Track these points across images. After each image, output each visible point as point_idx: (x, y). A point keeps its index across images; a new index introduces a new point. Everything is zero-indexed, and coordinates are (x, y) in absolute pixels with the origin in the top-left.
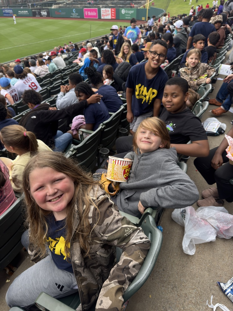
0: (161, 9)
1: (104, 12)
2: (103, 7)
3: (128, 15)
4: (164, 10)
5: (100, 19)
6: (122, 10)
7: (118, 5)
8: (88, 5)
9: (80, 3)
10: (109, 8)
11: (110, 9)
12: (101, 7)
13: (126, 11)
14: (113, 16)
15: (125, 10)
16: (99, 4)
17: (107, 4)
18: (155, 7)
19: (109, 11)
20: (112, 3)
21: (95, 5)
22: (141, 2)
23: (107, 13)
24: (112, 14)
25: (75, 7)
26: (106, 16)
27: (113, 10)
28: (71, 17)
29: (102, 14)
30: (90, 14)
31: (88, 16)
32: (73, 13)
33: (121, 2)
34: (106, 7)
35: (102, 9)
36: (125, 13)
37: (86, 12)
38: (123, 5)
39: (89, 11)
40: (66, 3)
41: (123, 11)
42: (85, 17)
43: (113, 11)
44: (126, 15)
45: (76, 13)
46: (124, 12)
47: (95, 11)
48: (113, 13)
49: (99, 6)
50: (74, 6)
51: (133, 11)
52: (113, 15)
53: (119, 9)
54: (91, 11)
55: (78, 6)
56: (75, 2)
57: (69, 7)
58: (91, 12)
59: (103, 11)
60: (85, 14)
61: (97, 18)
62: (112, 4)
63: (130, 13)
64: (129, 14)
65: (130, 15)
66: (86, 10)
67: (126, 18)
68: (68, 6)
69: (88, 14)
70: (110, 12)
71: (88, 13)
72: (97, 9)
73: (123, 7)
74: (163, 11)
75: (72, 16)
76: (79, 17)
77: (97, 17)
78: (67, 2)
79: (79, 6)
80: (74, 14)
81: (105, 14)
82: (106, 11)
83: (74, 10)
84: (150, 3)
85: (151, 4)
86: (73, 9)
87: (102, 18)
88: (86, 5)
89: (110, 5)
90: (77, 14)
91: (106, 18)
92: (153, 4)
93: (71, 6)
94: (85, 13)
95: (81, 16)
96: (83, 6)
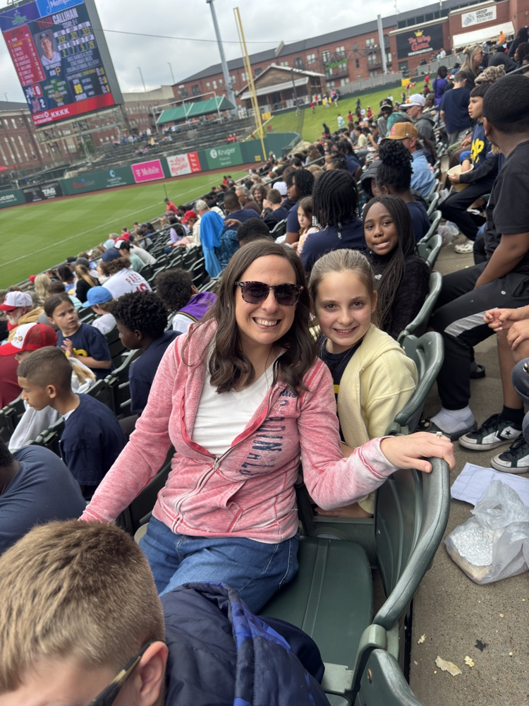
0: (290, 132)
1: (174, 162)
2: (170, 155)
3: (224, 159)
4: (295, 133)
5: (168, 177)
6: (209, 152)
7: (200, 145)
8: (139, 158)
9: (120, 158)
10: (184, 153)
11: (185, 156)
12: (165, 155)
13: (219, 152)
14: (195, 167)
15: (217, 150)
16: (160, 150)
17: (176, 148)
18: (275, 132)
19: (183, 159)
20: (185, 143)
21: (153, 155)
22: (244, 130)
23: (182, 163)
24: (191, 163)
25: (113, 166)
26: (181, 169)
27: (192, 156)
28: (108, 186)
29: (170, 167)
30: (145, 172)
31: (143, 177)
32: (111, 178)
33: (203, 138)
34: (175, 154)
35: (169, 159)
36: (218, 157)
37: (138, 171)
38: (211, 143)
39: (143, 168)
40: (93, 163)
41: (213, 154)
42: (138, 180)
43: (193, 158)
44: (221, 159)
45: (116, 176)
46: (216, 154)
47: (156, 165)
48: (193, 160)
49: (162, 155)
50: (109, 165)
51: (234, 149)
52: (194, 165)
53: (204, 152)
54: (146, 166)
55: (118, 163)
56: (109, 157)
57: (100, 169)
58: (147, 169)
59: (172, 161)
60: (137, 176)
61: (164, 177)
62: (187, 146)
63: (229, 154)
64: (226, 156)
65: (229, 158)
66: (136, 168)
67: (223, 164)
68: (97, 167)
69: (141, 174)
70: (187, 160)
71: (141, 172)
72: (159, 160)
73: (211, 147)
74: (297, 135)
75: (109, 183)
76: (125, 183)
77: (162, 176)
78: (94, 161)
79: (120, 162)
80: (113, 180)
81: (178, 166)
82: (177, 160)
83: (111, 172)
84: (263, 127)
85: (266, 129)
86: (108, 172)
87: (173, 174)
88: (134, 159)
89: (183, 149)
90: (120, 178)
91: (180, 173)
92: (269, 128)
93: (103, 166)
94: (135, 173)
95: (129, 181)
96: (129, 162)
